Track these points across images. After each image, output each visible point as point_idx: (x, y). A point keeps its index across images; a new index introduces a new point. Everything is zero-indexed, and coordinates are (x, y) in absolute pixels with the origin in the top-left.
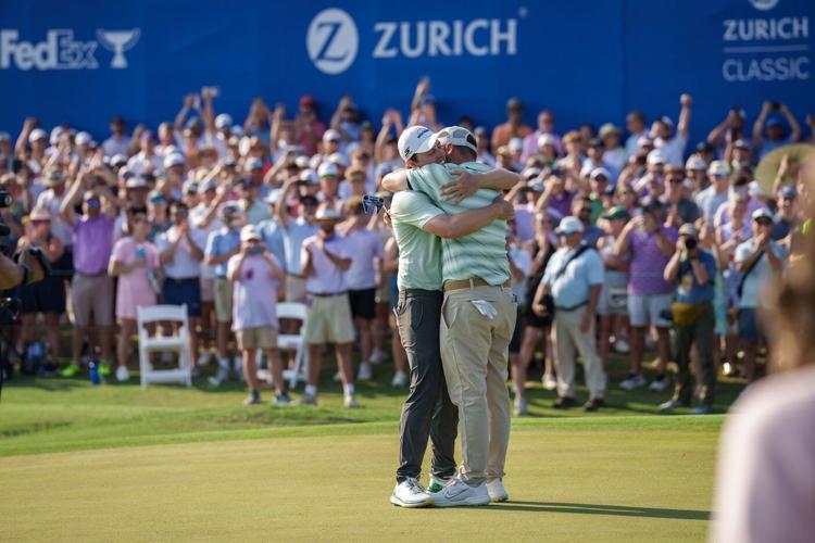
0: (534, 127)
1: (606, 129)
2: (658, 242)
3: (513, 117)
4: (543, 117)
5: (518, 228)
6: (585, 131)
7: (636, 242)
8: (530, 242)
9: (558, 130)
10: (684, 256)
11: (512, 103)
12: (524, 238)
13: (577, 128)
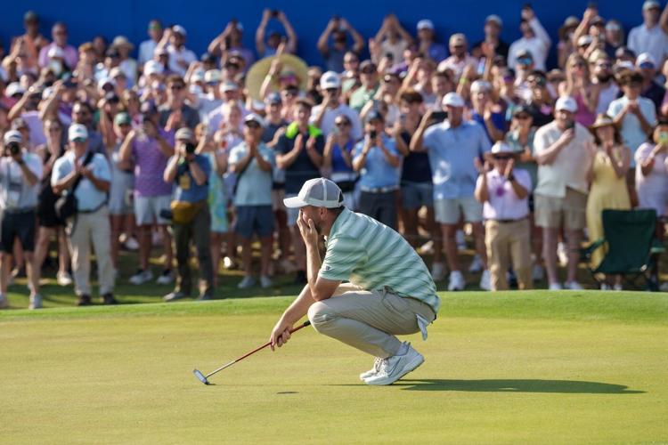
0: (49, 39)
1: (119, 41)
2: (159, 146)
3: (30, 30)
4: (56, 29)
5: (32, 135)
6: (98, 42)
7: (139, 148)
8: (42, 147)
9: (72, 41)
10: (182, 160)
11: (28, 15)
12: (38, 144)
13: (91, 40)
